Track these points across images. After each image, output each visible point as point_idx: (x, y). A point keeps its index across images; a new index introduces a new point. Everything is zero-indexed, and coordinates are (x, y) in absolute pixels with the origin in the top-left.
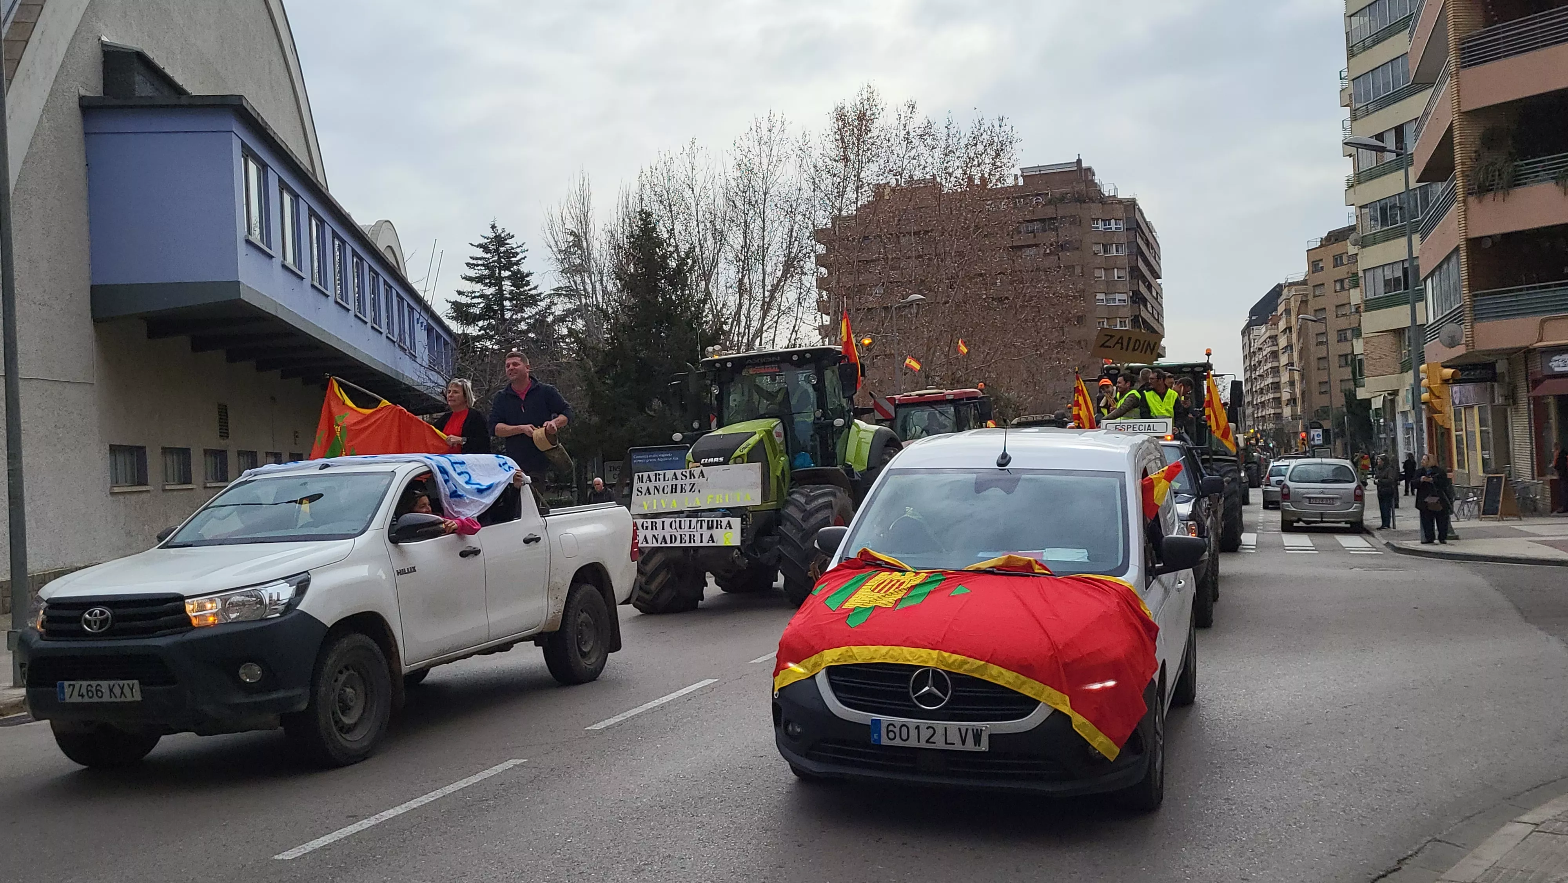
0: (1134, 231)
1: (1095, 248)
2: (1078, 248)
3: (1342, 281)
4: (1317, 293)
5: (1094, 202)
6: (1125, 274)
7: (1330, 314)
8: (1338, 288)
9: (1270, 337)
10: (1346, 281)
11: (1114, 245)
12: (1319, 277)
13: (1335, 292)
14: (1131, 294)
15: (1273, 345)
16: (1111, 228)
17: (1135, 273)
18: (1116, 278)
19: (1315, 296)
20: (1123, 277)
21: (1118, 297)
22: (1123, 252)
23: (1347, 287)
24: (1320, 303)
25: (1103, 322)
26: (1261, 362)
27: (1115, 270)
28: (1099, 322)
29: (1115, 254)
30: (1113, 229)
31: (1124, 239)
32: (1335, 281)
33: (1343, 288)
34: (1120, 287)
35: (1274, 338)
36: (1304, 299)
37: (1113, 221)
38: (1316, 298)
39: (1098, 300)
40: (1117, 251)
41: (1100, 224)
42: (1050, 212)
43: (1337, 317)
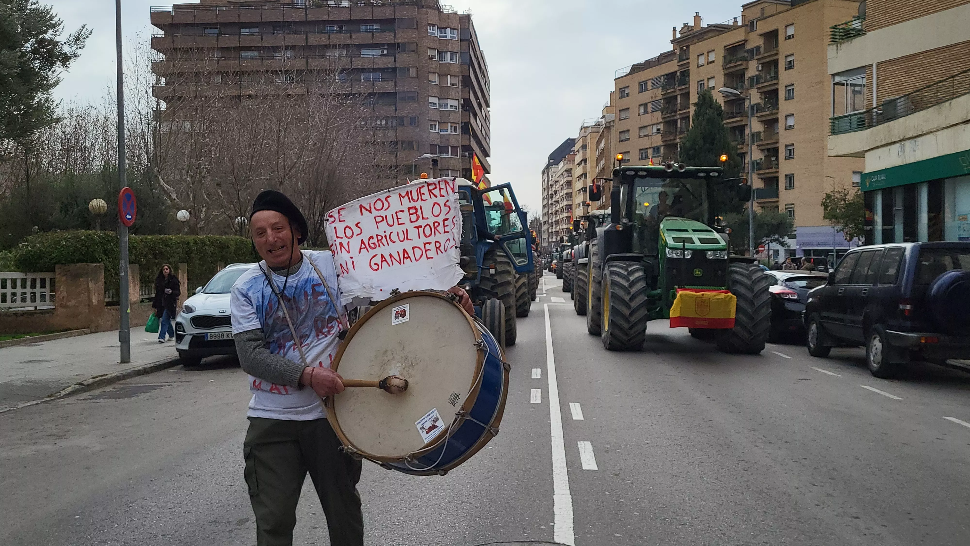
0: (467, 42)
1: (430, 53)
2: (414, 51)
3: (645, 105)
4: (622, 117)
5: (430, 8)
6: (457, 81)
7: (634, 134)
8: (642, 110)
9: (566, 171)
10: (649, 106)
11: (449, 53)
12: (625, 102)
13: (639, 115)
14: (462, 102)
15: (569, 176)
16: (446, 36)
17: (466, 82)
18: (449, 85)
19: (620, 120)
20: (456, 85)
21: (450, 102)
22: (457, 60)
23: (649, 109)
24: (624, 126)
25: (435, 126)
26: (556, 191)
27: (449, 76)
28: (431, 125)
29: (449, 61)
30: (449, 38)
31: (457, 49)
32: (640, 105)
33: (646, 112)
34: (452, 93)
35: (569, 171)
36: (608, 125)
37: (448, 30)
38: (622, 121)
39: (431, 103)
40: (451, 59)
41: (435, 32)
42: (387, 13)
43: (639, 137)
